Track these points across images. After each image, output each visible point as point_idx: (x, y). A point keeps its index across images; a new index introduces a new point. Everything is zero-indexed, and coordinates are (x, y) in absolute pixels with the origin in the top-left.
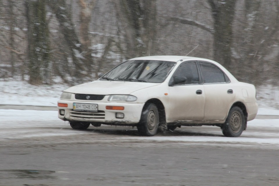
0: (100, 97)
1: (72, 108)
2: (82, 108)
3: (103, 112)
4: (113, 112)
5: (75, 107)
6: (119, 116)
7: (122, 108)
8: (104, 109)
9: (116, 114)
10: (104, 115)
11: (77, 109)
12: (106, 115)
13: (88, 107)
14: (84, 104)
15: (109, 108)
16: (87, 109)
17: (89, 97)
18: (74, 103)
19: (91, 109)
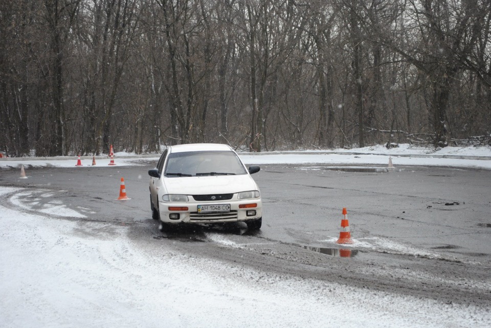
0: (229, 196)
1: (196, 211)
2: (210, 210)
3: (235, 211)
4: (244, 210)
5: (201, 209)
6: (251, 214)
7: (255, 205)
8: (237, 208)
9: (247, 212)
10: (236, 214)
11: (203, 211)
12: (238, 214)
13: (217, 207)
14: (212, 206)
15: (241, 206)
16: (216, 210)
17: (215, 197)
18: (198, 206)
19: (221, 210)
